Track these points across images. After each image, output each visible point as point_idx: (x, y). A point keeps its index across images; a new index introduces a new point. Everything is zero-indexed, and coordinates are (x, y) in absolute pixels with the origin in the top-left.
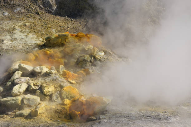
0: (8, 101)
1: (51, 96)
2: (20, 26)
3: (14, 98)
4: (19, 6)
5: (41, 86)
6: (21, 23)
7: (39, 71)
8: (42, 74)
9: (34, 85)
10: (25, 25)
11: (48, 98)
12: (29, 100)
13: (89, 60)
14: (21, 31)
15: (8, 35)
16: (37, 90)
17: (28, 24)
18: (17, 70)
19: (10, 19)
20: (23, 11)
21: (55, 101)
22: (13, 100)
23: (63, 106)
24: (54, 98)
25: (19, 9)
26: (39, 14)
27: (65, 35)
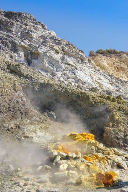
0: (60, 175)
1: (83, 171)
2: (39, 128)
3: (63, 173)
4: (34, 116)
5: (76, 165)
6: (39, 127)
7: (72, 156)
8: (73, 158)
9: (72, 165)
10: (42, 128)
11: (81, 172)
12: (72, 174)
13: (95, 149)
14: (41, 132)
15: (34, 134)
16: (74, 168)
17: (43, 127)
18: (57, 156)
19: (31, 124)
20: (37, 119)
21: (86, 174)
22: (63, 174)
23: (92, 177)
24: (85, 172)
25: (35, 118)
26: (47, 121)
27: (75, 134)
